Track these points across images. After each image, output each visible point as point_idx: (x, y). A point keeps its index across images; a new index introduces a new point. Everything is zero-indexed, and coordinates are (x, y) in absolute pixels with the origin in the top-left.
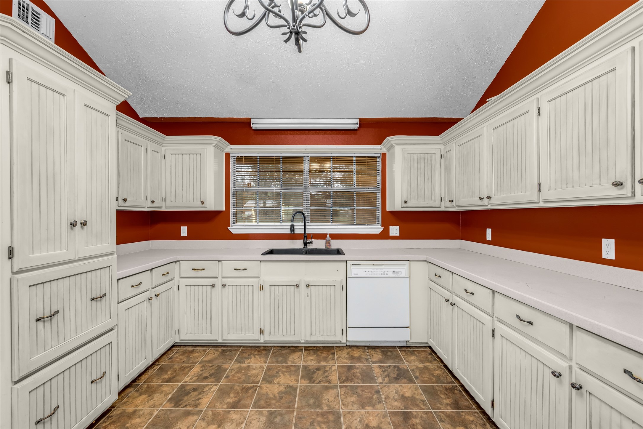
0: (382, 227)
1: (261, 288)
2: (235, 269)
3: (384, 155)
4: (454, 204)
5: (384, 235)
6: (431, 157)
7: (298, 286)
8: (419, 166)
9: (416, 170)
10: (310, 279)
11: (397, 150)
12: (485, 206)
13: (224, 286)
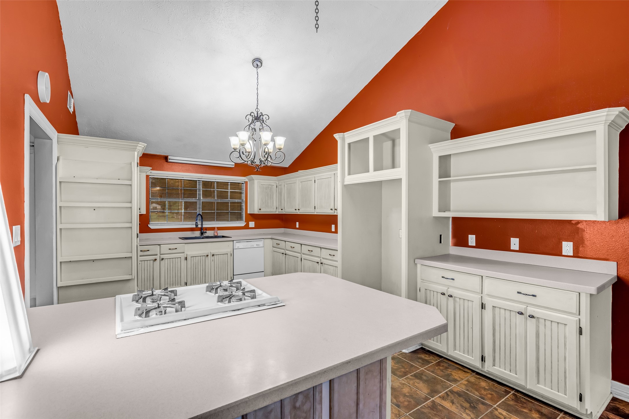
0: (245, 222)
1: (186, 259)
2: (169, 249)
3: (246, 183)
4: (283, 211)
5: (247, 227)
6: (272, 187)
7: (207, 256)
8: (266, 191)
9: (265, 193)
10: (213, 252)
11: (256, 182)
12: (297, 213)
13: (163, 259)
